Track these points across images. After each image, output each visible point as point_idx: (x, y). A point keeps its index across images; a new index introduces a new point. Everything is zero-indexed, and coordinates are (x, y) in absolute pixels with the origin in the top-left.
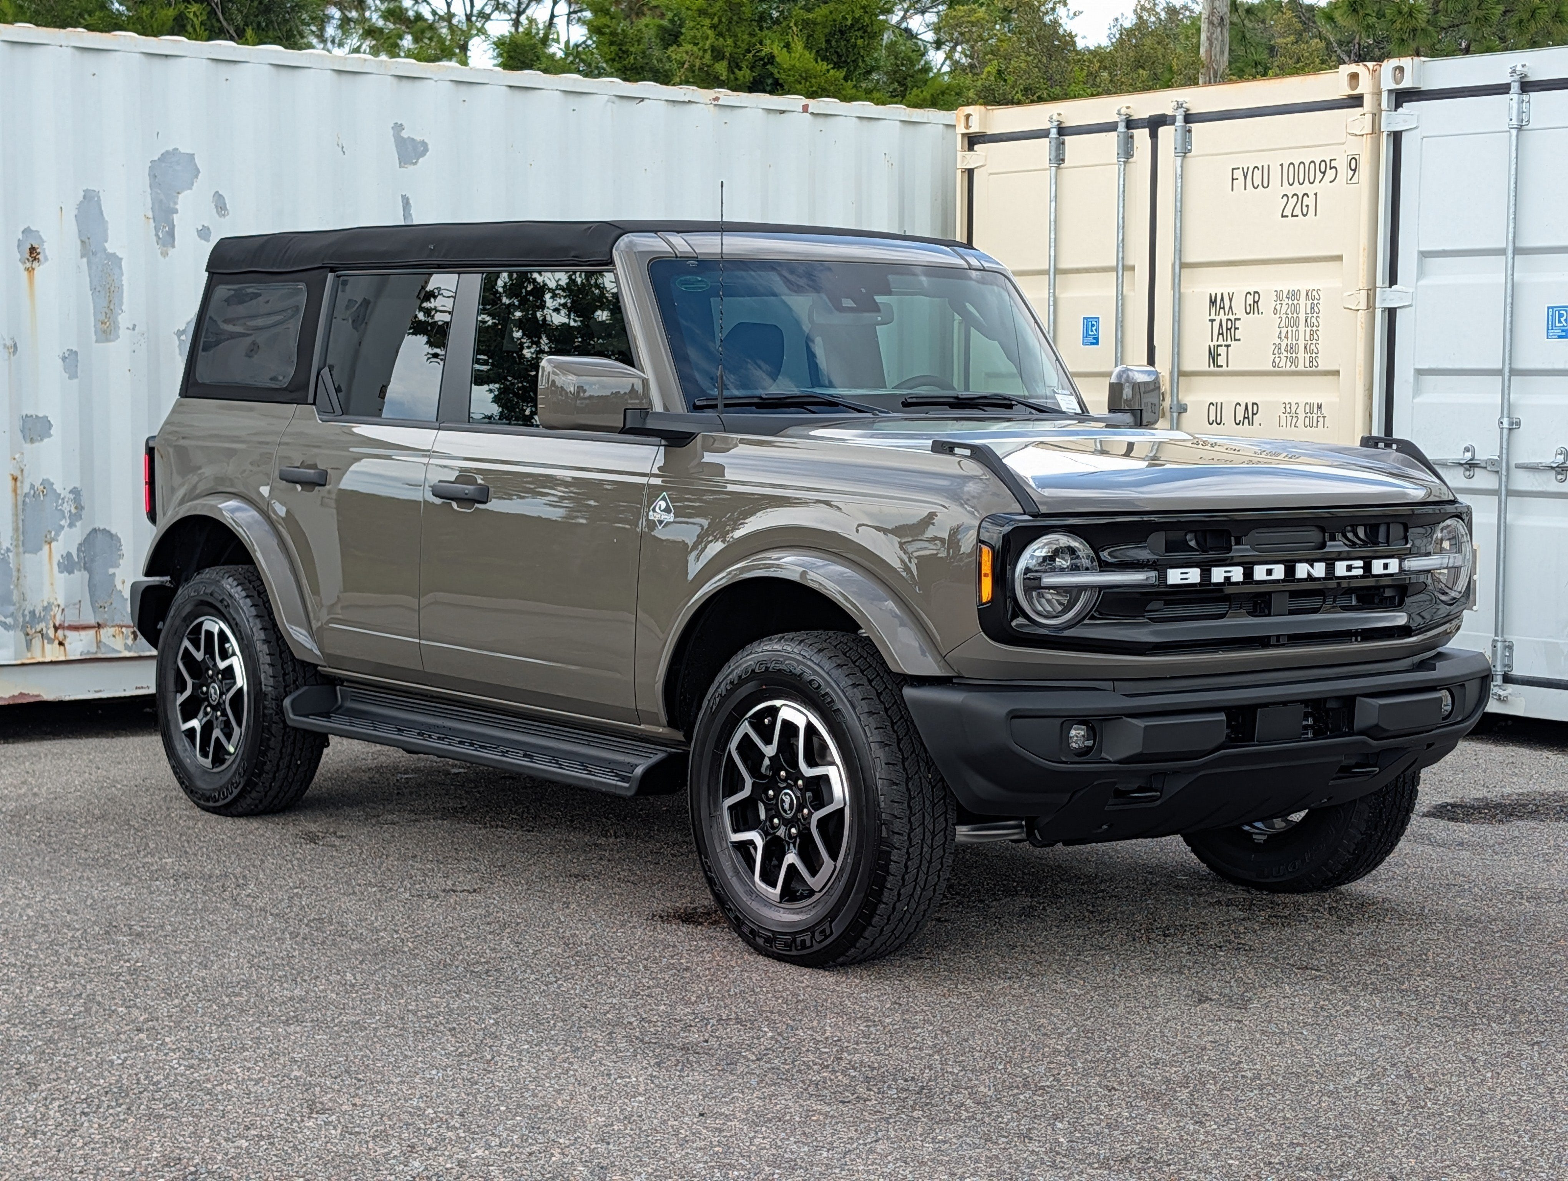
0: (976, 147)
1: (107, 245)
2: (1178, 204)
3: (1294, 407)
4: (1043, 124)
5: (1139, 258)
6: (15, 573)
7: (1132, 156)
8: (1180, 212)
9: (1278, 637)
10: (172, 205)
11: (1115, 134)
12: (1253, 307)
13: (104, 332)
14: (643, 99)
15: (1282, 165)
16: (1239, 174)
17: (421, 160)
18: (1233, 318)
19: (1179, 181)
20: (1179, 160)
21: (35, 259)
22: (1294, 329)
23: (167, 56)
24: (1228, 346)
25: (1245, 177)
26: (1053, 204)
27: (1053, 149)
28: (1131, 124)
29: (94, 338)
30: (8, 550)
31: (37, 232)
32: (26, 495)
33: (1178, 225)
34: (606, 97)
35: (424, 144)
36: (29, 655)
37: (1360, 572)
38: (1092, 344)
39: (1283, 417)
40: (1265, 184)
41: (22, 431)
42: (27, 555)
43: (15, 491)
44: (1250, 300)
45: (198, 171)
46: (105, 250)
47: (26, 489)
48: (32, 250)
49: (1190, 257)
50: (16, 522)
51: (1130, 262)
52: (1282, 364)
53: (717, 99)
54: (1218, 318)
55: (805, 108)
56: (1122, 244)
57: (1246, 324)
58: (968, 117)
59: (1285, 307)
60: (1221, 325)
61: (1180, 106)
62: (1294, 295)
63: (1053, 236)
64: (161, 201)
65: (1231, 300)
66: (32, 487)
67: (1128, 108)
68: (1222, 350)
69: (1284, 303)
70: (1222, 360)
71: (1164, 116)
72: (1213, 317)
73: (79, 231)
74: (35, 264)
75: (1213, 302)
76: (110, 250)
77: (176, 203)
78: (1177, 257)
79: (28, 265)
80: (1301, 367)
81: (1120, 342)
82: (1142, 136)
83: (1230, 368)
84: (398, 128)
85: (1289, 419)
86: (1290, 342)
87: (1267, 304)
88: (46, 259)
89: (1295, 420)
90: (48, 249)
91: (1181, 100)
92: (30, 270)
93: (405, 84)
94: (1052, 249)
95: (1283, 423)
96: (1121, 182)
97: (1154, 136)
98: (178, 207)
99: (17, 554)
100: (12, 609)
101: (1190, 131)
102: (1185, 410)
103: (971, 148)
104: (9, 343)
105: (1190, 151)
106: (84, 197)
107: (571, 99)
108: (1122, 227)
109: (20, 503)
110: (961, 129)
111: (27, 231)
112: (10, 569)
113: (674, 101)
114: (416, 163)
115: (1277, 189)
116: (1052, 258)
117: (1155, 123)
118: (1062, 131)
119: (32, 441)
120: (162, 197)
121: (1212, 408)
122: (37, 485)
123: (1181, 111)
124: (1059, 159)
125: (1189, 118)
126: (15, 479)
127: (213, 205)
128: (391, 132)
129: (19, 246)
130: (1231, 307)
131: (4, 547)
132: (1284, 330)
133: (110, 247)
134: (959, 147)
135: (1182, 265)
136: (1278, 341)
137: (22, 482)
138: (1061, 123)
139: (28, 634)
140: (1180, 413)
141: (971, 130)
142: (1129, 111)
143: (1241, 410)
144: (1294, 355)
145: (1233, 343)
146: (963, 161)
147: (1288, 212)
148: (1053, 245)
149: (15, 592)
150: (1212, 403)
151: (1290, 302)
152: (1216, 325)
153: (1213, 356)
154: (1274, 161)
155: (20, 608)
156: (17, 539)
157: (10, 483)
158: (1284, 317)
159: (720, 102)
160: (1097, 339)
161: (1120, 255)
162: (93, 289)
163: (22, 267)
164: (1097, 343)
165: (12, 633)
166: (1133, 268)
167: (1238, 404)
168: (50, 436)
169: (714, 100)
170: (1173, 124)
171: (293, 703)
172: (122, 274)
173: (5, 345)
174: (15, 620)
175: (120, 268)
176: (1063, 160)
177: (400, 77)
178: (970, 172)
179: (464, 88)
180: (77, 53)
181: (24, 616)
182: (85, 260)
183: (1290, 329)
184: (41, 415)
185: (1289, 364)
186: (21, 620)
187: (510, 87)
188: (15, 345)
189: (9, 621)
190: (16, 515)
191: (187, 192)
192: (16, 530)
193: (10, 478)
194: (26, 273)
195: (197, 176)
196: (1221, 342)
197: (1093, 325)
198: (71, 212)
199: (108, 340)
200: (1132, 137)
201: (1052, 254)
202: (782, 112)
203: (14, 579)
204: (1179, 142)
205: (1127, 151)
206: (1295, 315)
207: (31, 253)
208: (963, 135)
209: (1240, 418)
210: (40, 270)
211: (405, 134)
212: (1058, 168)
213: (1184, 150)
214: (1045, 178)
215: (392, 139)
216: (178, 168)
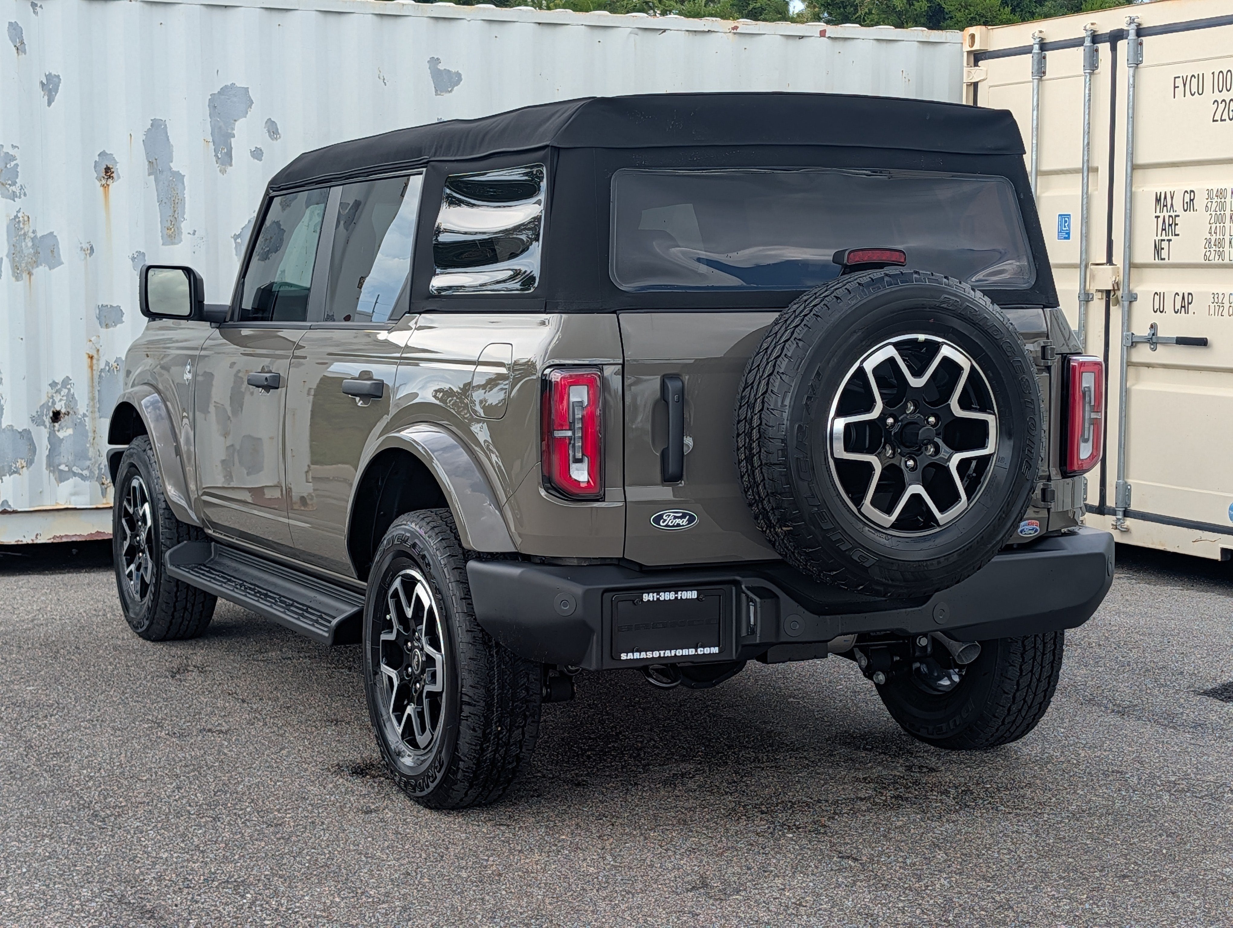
0: (980, 63)
1: (172, 165)
2: (1130, 111)
3: (1221, 297)
4: (1029, 42)
5: (1101, 161)
6: (90, 435)
7: (1097, 67)
8: (1132, 118)
10: (229, 131)
11: (1082, 48)
12: (1189, 205)
13: (170, 236)
14: (664, 31)
15: (1213, 73)
16: (1179, 82)
17: (455, 88)
18: (1173, 214)
19: (1131, 89)
20: (1132, 70)
21: (110, 177)
22: (1222, 225)
23: (226, 7)
24: (1169, 241)
25: (1185, 85)
26: (1035, 112)
27: (1035, 63)
28: (1096, 38)
29: (161, 242)
30: (85, 415)
31: (112, 154)
32: (102, 371)
33: (1130, 130)
34: (630, 30)
35: (459, 75)
36: (104, 501)
38: (1065, 238)
39: (1212, 306)
40: (1200, 92)
41: (98, 319)
42: (102, 419)
43: (91, 367)
44: (1187, 199)
45: (252, 102)
46: (171, 169)
47: (102, 366)
48: (108, 169)
49: (1142, 159)
50: (92, 391)
51: (1095, 164)
52: (1211, 258)
53: (736, 28)
54: (1162, 215)
55: (823, 33)
56: (1088, 146)
57: (1184, 220)
58: (973, 36)
59: (1214, 205)
60: (1164, 221)
61: (1132, 21)
62: (1221, 193)
63: (1034, 142)
64: (220, 128)
65: (1172, 198)
66: (107, 364)
67: (1092, 24)
68: (1165, 245)
69: (1214, 201)
70: (1164, 254)
71: (1122, 31)
72: (1158, 214)
73: (147, 154)
74: (110, 181)
75: (1158, 200)
76: (175, 169)
77: (233, 129)
78: (1129, 159)
79: (104, 182)
80: (1227, 261)
81: (1086, 237)
82: (1104, 48)
83: (1171, 261)
84: (434, 62)
85: (1217, 308)
86: (1218, 237)
87: (1200, 202)
88: (119, 177)
89: (1221, 309)
90: (121, 169)
91: (1133, 15)
92: (106, 187)
93: (442, 24)
94: (1034, 153)
95: (1212, 312)
96: (1087, 92)
97: (1114, 49)
98: (235, 132)
99: (94, 419)
100: (88, 463)
101: (1141, 44)
102: (1136, 299)
103: (976, 65)
104: (86, 246)
105: (1141, 62)
106: (152, 125)
107: (597, 32)
108: (1088, 132)
109: (96, 377)
110: (967, 48)
111: (102, 154)
112: (87, 431)
113: (695, 31)
114: (451, 91)
115: (1209, 95)
116: (1034, 161)
117: (1115, 37)
118: (1044, 46)
119: (107, 326)
120: (221, 124)
121: (1157, 297)
122: (112, 362)
123: (1133, 26)
124: (1040, 71)
125: (1141, 32)
126: (91, 358)
127: (265, 130)
128: (428, 65)
129: (95, 167)
130: (1172, 205)
131: (81, 413)
132: (1214, 226)
133: (175, 166)
134: (965, 64)
135: (1134, 167)
136: (1208, 236)
137: (98, 360)
138: (1042, 39)
139: (103, 484)
140: (1131, 302)
141: (974, 48)
142: (1093, 27)
143: (1179, 299)
144: (1221, 249)
145: (1173, 238)
146: (968, 76)
147: (1217, 117)
148: (1035, 149)
149: (91, 450)
150: (1156, 293)
151: (1219, 200)
152: (1161, 220)
153: (1158, 249)
154: (1207, 70)
155: (96, 462)
156: (94, 406)
157: (87, 361)
158: (1214, 213)
159: (738, 31)
160: (1068, 234)
161: (1086, 158)
162: (160, 202)
163: (98, 184)
164: (1068, 238)
165: (87, 483)
166: (1096, 170)
167: (1177, 294)
168: (122, 322)
169: (733, 29)
170: (1127, 38)
172: (184, 189)
173: (82, 248)
174: (91, 472)
175: (183, 184)
176: (1044, 73)
177: (437, 18)
178: (975, 85)
179: (495, 27)
180: (147, 7)
181: (100, 469)
182: (152, 177)
183: (1218, 225)
184: (115, 305)
185: (1217, 257)
186: (97, 472)
187: (539, 24)
188: (92, 248)
189: (86, 473)
190: (93, 387)
191: (243, 120)
192: (92, 399)
193: (87, 356)
194: (102, 188)
195: (250, 107)
196: (1164, 237)
197: (1066, 222)
198: (140, 137)
199: (173, 244)
200: (1097, 50)
201: (1034, 157)
202: (801, 37)
203: (90, 438)
204: (1132, 53)
205: (1092, 64)
206: (1222, 212)
207: (106, 172)
208: (969, 53)
209: (1178, 307)
210: (113, 186)
211: (441, 67)
212: (1040, 80)
213: (1136, 63)
214: (1029, 89)
215: (429, 71)
216: (235, 99)
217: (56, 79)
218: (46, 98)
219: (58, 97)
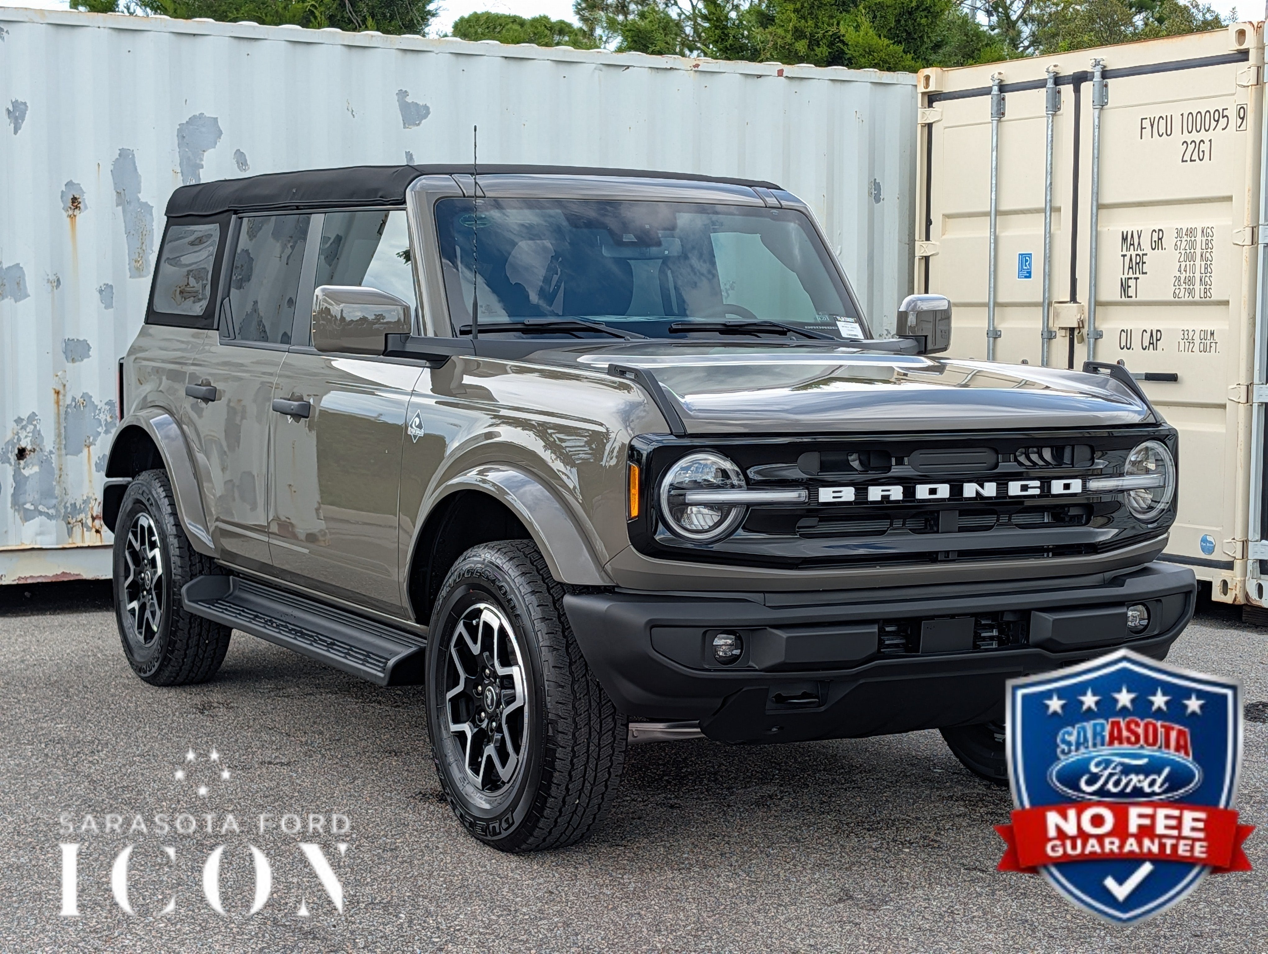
0: (935, 104)
1: (140, 195)
2: (1096, 151)
3: (1191, 334)
4: (987, 83)
5: (1064, 201)
6: (57, 472)
7: (1059, 109)
8: (1098, 158)
9: (947, 552)
10: (198, 161)
11: (1044, 90)
12: (1158, 244)
13: (138, 269)
14: (628, 67)
15: (1182, 115)
16: (1146, 124)
17: (423, 121)
18: (1141, 253)
19: (1097, 130)
20: (1097, 111)
21: (77, 207)
22: (1192, 263)
23: (194, 35)
24: (1137, 279)
25: (1152, 126)
26: (994, 153)
27: (995, 104)
28: (1058, 80)
29: (128, 274)
30: (51, 452)
31: (79, 184)
32: (68, 406)
33: (1096, 170)
34: (594, 66)
35: (426, 108)
36: (70, 541)
37: (1037, 492)
38: (1026, 277)
39: (1182, 342)
40: (1169, 133)
41: (64, 353)
42: (69, 457)
43: (57, 402)
44: (1155, 238)
45: (221, 133)
46: (139, 199)
47: (68, 401)
48: (74, 199)
49: (1107, 199)
50: (58, 428)
51: (1056, 204)
52: (1181, 295)
53: (697, 66)
54: (1128, 254)
55: (780, 73)
56: (1050, 187)
57: (1152, 258)
58: (927, 78)
59: (1184, 243)
60: (1131, 260)
61: (1097, 63)
62: (1191, 232)
63: (994, 182)
64: (189, 158)
65: (1139, 237)
66: (74, 399)
67: (1055, 66)
68: (1132, 283)
69: (1183, 240)
70: (1131, 292)
71: (1085, 73)
72: (1124, 253)
73: (115, 184)
74: (77, 211)
75: (1124, 239)
76: (143, 200)
77: (202, 160)
78: (1095, 199)
79: (71, 212)
80: (1197, 298)
81: (1048, 275)
82: (1067, 90)
83: (1138, 299)
84: (402, 94)
85: (1187, 344)
86: (1188, 275)
87: (1169, 241)
88: (86, 208)
89: (1192, 345)
90: (88, 199)
91: (1099, 58)
92: (72, 217)
93: (410, 56)
94: (994, 193)
95: (1182, 348)
96: (1050, 133)
97: (1077, 91)
98: (203, 163)
99: (60, 456)
100: (54, 501)
101: (1106, 86)
102: (1101, 336)
103: (930, 105)
104: (52, 278)
105: (1107, 103)
106: (120, 155)
107: (562, 67)
108: (1051, 172)
109: (62, 412)
110: (921, 89)
111: (69, 184)
112: (53, 468)
113: (657, 69)
114: (419, 124)
115: (1178, 137)
116: (993, 201)
117: (1078, 79)
118: (1003, 88)
119: (73, 360)
120: (190, 155)
121: (1124, 334)
122: (78, 398)
123: (1099, 68)
124: (999, 112)
125: (1105, 74)
126: (58, 393)
127: (234, 161)
128: (396, 98)
129: (62, 197)
130: (1139, 244)
131: (48, 450)
132: (1183, 264)
133: (143, 197)
134: (919, 105)
135: (1100, 207)
136: (1178, 274)
137: (64, 396)
138: (1002, 81)
139: (69, 523)
140: (1096, 339)
141: (929, 89)
142: (1056, 69)
143: (1147, 336)
144: (1191, 287)
145: (1141, 276)
146: (923, 117)
147: (1187, 157)
148: (994, 189)
149: (57, 488)
150: (1123, 330)
151: (1189, 239)
152: (1127, 259)
153: (1125, 287)
154: (1176, 112)
155: (61, 501)
156: (60, 443)
157: (53, 396)
158: (1183, 252)
159: (700, 68)
160: (1030, 273)
161: (1048, 198)
162: (128, 233)
163: (65, 214)
164: (1030, 277)
165: (54, 522)
166: (1059, 210)
167: (1145, 331)
168: (89, 356)
169: (695, 66)
170: (1091, 80)
171: (188, 589)
172: (153, 220)
173: (48, 280)
174: (58, 511)
175: (151, 215)
176: (1003, 114)
177: (405, 51)
178: (930, 126)
179: (462, 59)
180: (114, 33)
181: (66, 508)
182: (120, 208)
183: (1188, 263)
184: (81, 339)
185: (1187, 294)
186: (63, 511)
187: (506, 58)
188: (58, 280)
189: (52, 511)
190: (59, 423)
191: (211, 151)
192: (59, 435)
193: (53, 392)
194: (69, 219)
195: (220, 137)
196: (1131, 275)
197: (1026, 261)
198: (107, 167)
199: (140, 276)
200: (1059, 92)
201: (993, 197)
202: (760, 76)
203: (57, 476)
204: (1097, 95)
205: (1055, 106)
206: (1192, 251)
207: (73, 203)
208: (923, 94)
209: (1146, 343)
210: (80, 216)
211: (409, 100)
212: (999, 121)
213: (1102, 103)
214: (988, 130)
215: (397, 103)
216: (203, 130)
217: (23, 107)
218: (12, 125)
219: (26, 125)
